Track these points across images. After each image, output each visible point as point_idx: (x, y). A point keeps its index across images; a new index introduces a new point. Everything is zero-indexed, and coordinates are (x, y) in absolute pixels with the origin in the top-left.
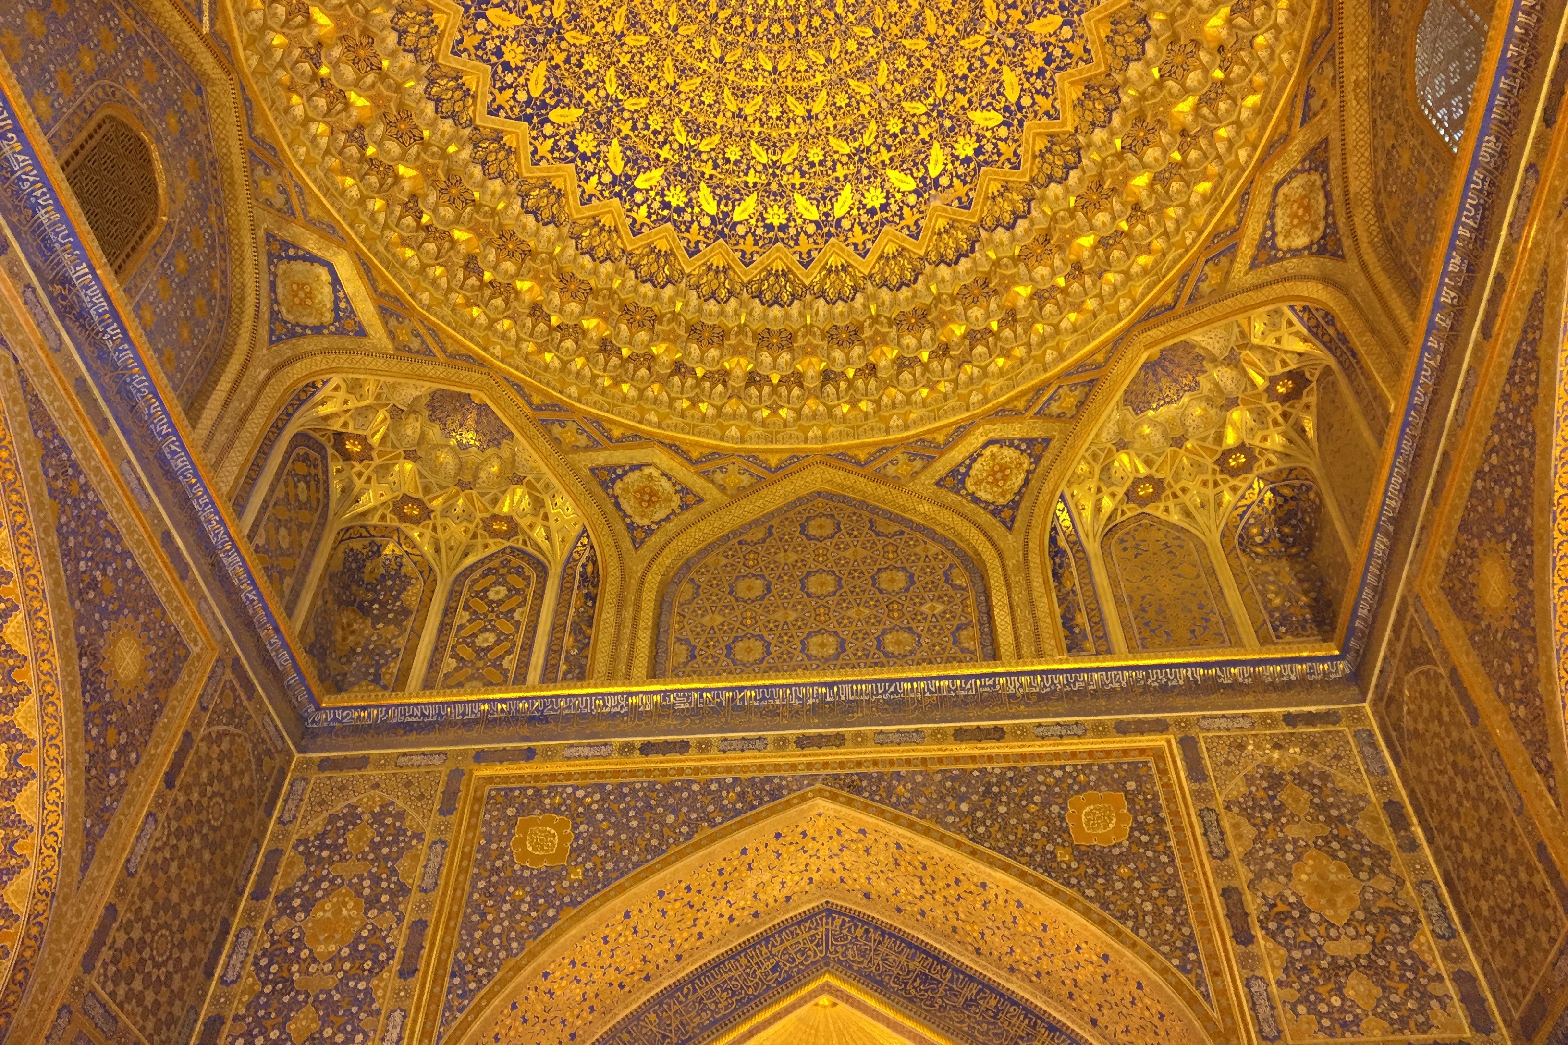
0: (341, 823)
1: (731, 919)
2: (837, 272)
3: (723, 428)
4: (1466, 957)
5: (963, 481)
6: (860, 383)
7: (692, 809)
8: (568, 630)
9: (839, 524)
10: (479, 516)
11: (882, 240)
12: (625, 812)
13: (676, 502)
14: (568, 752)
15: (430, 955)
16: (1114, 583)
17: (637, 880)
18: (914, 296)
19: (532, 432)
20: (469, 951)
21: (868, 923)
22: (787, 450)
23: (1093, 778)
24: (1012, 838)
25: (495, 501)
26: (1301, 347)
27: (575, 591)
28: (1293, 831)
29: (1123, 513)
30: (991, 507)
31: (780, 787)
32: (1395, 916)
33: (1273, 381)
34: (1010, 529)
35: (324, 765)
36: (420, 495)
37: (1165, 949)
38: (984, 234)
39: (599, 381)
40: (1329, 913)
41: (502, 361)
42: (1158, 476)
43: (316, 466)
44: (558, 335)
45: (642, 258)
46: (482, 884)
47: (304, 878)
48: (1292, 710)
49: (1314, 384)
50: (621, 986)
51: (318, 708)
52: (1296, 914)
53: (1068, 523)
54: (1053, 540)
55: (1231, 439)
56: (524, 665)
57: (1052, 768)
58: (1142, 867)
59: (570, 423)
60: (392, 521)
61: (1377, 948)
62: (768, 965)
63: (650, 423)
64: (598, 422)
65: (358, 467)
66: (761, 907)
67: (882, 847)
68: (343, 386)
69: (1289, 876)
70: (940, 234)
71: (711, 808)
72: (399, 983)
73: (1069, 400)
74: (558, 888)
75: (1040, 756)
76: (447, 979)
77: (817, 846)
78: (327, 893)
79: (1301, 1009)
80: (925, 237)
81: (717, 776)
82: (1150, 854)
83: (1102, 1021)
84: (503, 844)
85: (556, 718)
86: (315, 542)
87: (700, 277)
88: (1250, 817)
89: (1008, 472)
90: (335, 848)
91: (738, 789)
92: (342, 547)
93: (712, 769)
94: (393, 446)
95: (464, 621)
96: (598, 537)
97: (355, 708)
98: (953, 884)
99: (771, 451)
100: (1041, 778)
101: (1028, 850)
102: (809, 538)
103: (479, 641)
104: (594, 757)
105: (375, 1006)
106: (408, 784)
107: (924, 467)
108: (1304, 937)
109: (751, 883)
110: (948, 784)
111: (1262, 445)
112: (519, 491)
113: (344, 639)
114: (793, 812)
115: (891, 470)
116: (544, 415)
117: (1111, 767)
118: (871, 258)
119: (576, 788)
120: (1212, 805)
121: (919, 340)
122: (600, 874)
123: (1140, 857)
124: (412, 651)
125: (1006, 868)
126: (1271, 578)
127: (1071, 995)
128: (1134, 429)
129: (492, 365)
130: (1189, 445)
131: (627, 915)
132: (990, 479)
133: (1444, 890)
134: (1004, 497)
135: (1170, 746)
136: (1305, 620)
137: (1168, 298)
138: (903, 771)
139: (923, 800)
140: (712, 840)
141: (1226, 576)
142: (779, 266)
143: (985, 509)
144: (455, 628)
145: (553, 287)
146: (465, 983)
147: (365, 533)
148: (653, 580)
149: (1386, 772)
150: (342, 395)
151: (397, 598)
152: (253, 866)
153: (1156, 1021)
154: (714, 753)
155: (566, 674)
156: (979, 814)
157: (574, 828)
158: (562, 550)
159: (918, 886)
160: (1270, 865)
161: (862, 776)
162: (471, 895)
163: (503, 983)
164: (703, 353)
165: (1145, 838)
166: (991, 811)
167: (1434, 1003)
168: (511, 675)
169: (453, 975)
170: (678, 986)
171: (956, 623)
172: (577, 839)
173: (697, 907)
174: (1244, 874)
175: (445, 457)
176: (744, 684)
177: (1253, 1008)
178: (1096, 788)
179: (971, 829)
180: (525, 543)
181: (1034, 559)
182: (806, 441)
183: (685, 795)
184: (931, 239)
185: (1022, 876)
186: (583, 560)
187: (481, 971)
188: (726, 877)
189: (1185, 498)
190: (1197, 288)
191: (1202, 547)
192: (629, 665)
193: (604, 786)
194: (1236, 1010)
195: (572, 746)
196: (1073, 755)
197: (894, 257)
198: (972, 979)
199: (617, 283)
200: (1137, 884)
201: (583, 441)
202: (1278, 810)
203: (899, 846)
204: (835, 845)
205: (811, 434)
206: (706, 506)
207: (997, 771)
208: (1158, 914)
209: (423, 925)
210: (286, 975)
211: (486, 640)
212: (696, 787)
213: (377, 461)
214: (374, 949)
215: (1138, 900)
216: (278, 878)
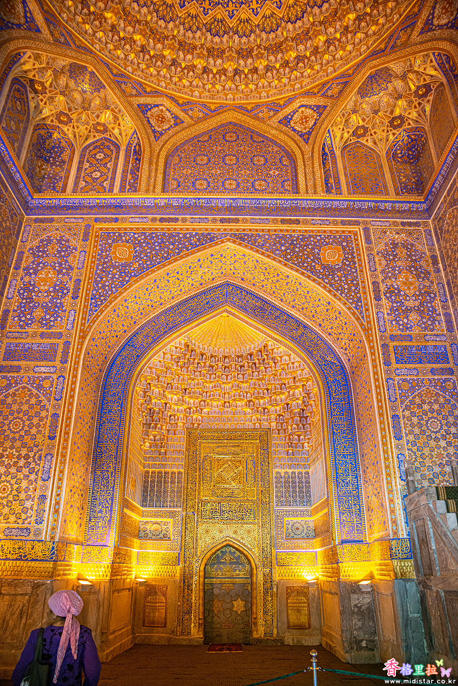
0: (45, 243)
1: (192, 285)
2: (244, 22)
3: (192, 91)
4: (449, 309)
5: (289, 122)
6: (250, 76)
7: (180, 243)
8: (129, 172)
9: (238, 136)
10: (91, 122)
11: (265, 8)
12: (154, 244)
13: (172, 122)
14: (131, 220)
15: (83, 292)
16: (345, 168)
17: (159, 268)
18: (276, 37)
19: (113, 86)
20: (97, 291)
21: (241, 289)
22: (218, 103)
23: (331, 240)
24: (300, 260)
25: (98, 116)
26: (433, 73)
27: (132, 157)
28: (400, 263)
29: (351, 140)
30: (300, 133)
31: (214, 237)
32: (429, 293)
33: (418, 88)
34: (307, 143)
35: (36, 221)
36: (67, 112)
37: (351, 301)
38: (309, 9)
39: (140, 65)
40: (408, 292)
41: (100, 52)
42: (367, 126)
43: (23, 95)
44: (123, 42)
45: (160, 7)
46: (100, 267)
47: (33, 263)
48: (404, 220)
49: (433, 91)
50: (152, 306)
51: (32, 199)
52: (396, 291)
53: (329, 142)
54: (323, 149)
55: (397, 112)
56: (112, 185)
57: (317, 236)
58: (345, 273)
59: (129, 84)
60: (56, 123)
61: (421, 304)
62: (205, 302)
63: (162, 87)
64: (140, 84)
65: (41, 97)
66: (203, 282)
67: (251, 261)
68: (32, 56)
69: (396, 279)
70: (290, 7)
71: (187, 243)
72: (72, 301)
73: (336, 90)
74: (129, 270)
75: (312, 231)
76: (90, 300)
77: (226, 260)
78: (42, 268)
79: (394, 323)
80: (283, 8)
81: (189, 232)
82: (349, 268)
83: (323, 325)
84: (107, 253)
85: (126, 207)
86: (26, 129)
87: (185, 19)
88: (385, 258)
89: (308, 119)
90: (44, 252)
91: (197, 237)
92: (37, 132)
93: (187, 229)
94: (55, 88)
95: (87, 167)
96: (141, 134)
97: (47, 199)
98: (276, 276)
99: (212, 103)
100: (312, 239)
101: (306, 265)
102: (226, 141)
103: (94, 175)
104: (141, 222)
105: (64, 308)
106: (70, 229)
107: (274, 115)
108: (398, 299)
109: (200, 273)
110: (278, 239)
111: (408, 116)
112: (108, 113)
113: (40, 172)
114: (218, 247)
115: (261, 115)
116: (118, 79)
117: (338, 237)
118: (260, 16)
119: (135, 234)
120: (373, 253)
121: (276, 58)
122: (145, 266)
123: (345, 269)
124: (67, 178)
125: (297, 271)
126: (402, 171)
127: (313, 316)
128: (360, 105)
129: (96, 54)
130: (380, 114)
131: (155, 281)
132: (301, 122)
133: (446, 286)
134: (305, 130)
135: (360, 230)
136: (413, 188)
137: (383, 46)
138: (261, 234)
139: (268, 245)
140: (187, 255)
141: (386, 169)
142: (219, 17)
143: (297, 134)
144: (83, 169)
145: (121, 18)
146: (96, 302)
147: (45, 127)
148: (163, 154)
149: (433, 245)
150: (32, 60)
151: (59, 156)
152: (14, 256)
153: (343, 325)
154: (188, 223)
155: (129, 189)
156: (288, 251)
157: (134, 249)
158: (126, 139)
159: (262, 276)
160: (390, 275)
161: (245, 235)
162: (97, 270)
163: (111, 302)
164: (185, 56)
165: (347, 263)
166: (293, 250)
167: (437, 322)
168: (107, 189)
169: (92, 299)
170: (172, 308)
171: (283, 179)
172: (135, 253)
173: (180, 280)
174: (381, 277)
175: (77, 95)
176: (200, 197)
177: (378, 322)
178: (331, 244)
179: (285, 256)
180: (110, 136)
181: (316, 155)
182: (226, 100)
183: (177, 238)
184: (285, 10)
185: (303, 274)
186: (135, 144)
187: (102, 298)
188: (192, 270)
189: (375, 136)
190: (395, 42)
191: (378, 156)
192: (154, 187)
193: (145, 233)
194: (372, 322)
195: (132, 218)
196: (325, 231)
197: (269, 17)
198: (278, 309)
199: (149, 18)
200: (343, 279)
201: (134, 92)
202: (395, 256)
203: (257, 261)
204: (233, 260)
205: (228, 97)
206: (185, 125)
207: (296, 236)
208: (349, 289)
209: (80, 281)
210: (30, 296)
211: (96, 175)
212: (181, 236)
213: (49, 95)
214: (62, 289)
215: (343, 284)
216: (23, 262)
